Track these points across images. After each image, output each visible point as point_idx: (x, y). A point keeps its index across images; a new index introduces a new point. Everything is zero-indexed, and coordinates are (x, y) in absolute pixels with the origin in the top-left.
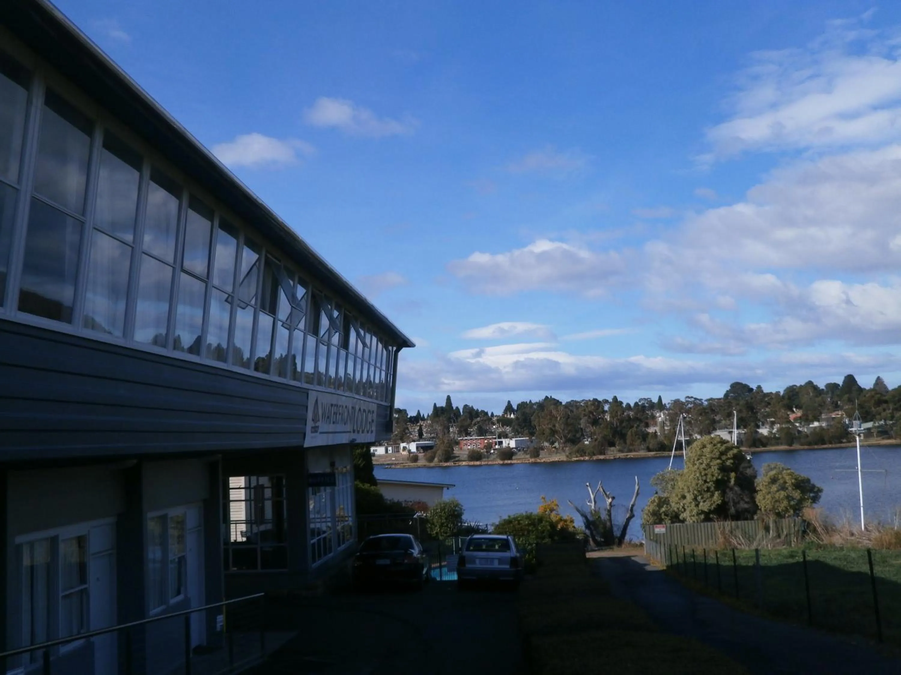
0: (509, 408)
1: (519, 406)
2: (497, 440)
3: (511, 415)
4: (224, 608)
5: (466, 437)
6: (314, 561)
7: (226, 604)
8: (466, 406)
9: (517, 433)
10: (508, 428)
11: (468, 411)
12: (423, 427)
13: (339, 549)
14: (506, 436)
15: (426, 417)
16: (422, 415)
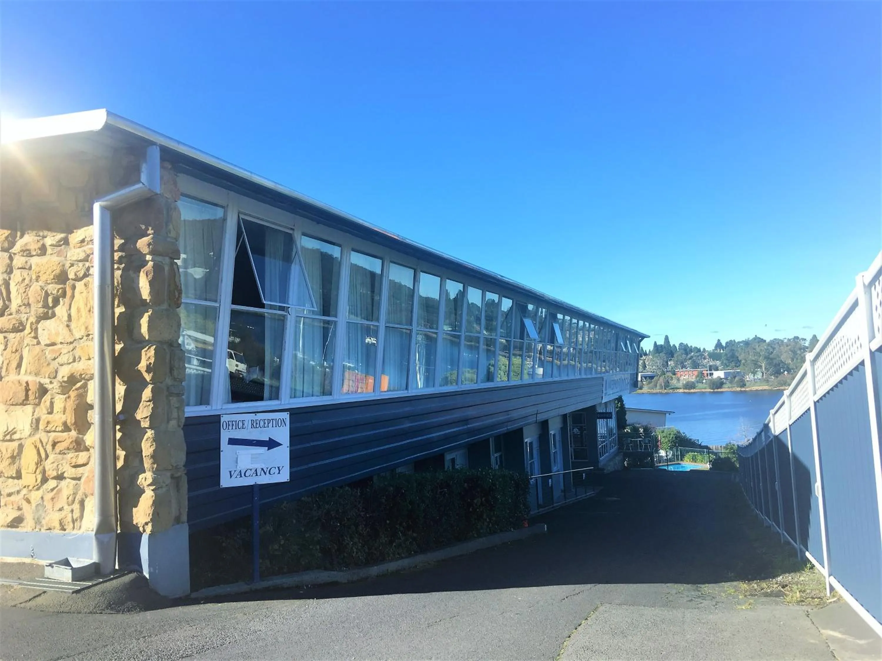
0: (719, 345)
1: (727, 343)
2: (709, 372)
3: (720, 350)
4: (572, 473)
5: (682, 369)
6: (601, 457)
7: (572, 472)
8: (681, 344)
9: (725, 366)
10: (718, 362)
11: (683, 348)
12: (646, 361)
13: (611, 451)
14: (717, 369)
15: (648, 353)
16: (644, 351)
